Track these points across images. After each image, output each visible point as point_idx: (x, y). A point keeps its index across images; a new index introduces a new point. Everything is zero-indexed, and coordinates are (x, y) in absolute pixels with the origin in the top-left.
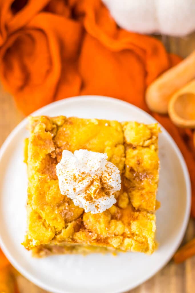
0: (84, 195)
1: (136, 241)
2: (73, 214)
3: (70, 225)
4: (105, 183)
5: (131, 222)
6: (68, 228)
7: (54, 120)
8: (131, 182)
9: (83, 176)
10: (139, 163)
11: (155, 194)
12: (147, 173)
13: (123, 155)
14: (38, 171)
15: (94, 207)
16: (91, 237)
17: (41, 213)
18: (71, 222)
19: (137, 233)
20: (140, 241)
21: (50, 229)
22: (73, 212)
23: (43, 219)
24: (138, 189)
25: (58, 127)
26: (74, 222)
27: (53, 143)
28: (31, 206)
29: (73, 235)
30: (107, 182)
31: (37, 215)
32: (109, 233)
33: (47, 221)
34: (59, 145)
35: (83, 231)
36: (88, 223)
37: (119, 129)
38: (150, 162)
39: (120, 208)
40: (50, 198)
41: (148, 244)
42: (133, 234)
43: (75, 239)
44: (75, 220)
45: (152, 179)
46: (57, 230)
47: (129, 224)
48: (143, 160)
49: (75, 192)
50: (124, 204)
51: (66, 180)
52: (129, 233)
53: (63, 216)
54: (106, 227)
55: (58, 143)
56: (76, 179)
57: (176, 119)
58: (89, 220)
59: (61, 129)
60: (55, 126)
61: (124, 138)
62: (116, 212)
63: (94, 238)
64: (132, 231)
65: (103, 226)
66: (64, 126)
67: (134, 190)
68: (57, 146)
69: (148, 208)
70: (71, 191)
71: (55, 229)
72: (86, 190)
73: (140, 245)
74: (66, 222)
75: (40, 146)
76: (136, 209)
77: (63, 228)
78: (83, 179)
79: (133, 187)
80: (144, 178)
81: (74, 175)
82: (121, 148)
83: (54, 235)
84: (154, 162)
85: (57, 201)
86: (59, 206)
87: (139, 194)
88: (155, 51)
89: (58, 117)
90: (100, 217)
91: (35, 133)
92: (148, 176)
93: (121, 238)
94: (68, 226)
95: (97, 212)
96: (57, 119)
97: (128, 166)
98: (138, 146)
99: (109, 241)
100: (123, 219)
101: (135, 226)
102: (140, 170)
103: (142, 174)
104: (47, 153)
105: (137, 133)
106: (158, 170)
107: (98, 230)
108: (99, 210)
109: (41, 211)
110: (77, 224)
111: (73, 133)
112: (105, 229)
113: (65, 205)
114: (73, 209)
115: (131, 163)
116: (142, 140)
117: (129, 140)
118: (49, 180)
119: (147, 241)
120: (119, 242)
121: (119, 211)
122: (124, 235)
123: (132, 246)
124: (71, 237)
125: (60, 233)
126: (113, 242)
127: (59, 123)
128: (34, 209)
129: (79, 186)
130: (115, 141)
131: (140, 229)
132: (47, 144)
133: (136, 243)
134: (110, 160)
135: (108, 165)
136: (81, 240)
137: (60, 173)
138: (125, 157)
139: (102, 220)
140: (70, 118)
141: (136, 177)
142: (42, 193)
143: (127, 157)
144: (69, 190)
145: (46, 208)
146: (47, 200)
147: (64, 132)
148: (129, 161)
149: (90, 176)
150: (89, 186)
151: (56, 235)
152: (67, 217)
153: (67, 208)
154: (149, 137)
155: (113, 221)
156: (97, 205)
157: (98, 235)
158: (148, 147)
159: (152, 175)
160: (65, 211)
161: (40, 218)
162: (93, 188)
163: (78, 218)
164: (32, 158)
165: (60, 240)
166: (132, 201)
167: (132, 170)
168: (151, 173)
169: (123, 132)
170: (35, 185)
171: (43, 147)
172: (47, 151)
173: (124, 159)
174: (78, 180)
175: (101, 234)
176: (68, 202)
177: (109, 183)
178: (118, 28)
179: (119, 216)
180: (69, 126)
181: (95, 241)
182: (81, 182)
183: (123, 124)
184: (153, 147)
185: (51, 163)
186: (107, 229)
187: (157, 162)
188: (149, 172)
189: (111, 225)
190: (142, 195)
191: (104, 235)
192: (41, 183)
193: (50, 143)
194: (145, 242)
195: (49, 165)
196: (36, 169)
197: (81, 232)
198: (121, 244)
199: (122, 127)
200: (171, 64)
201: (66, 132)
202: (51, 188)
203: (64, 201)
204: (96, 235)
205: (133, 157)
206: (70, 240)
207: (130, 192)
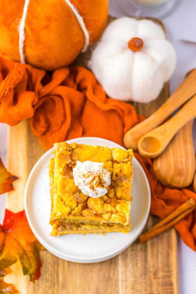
0: (89, 186)
1: (119, 215)
2: (81, 199)
3: (80, 206)
4: (102, 179)
5: (116, 205)
6: (78, 207)
7: (71, 145)
8: (116, 182)
9: (90, 174)
10: (121, 171)
11: (131, 189)
12: (126, 177)
13: (112, 167)
14: (61, 174)
15: (95, 194)
16: (92, 213)
17: (63, 197)
18: (80, 204)
19: (120, 211)
20: (121, 215)
21: (68, 207)
22: (82, 198)
23: (64, 201)
24: (120, 187)
25: (73, 149)
26: (82, 204)
27: (70, 158)
28: (57, 193)
29: (81, 212)
30: (103, 178)
31: (61, 198)
32: (103, 211)
33: (66, 202)
34: (74, 160)
35: (87, 210)
36: (90, 205)
37: (109, 152)
38: (127, 170)
39: (110, 198)
40: (68, 189)
41: (126, 218)
42: (117, 212)
43: (82, 214)
44: (83, 203)
45: (129, 181)
46: (72, 208)
47: (115, 206)
48: (123, 169)
49: (84, 183)
50: (112, 195)
51: (79, 176)
52: (115, 211)
53: (76, 199)
54: (101, 207)
55: (73, 158)
56: (85, 176)
57: (142, 152)
58: (91, 203)
59: (75, 151)
60: (71, 149)
61: (112, 157)
62: (107, 199)
63: (94, 213)
64: (117, 210)
65: (99, 206)
66: (77, 149)
67: (118, 187)
68: (73, 160)
69: (126, 198)
70: (82, 183)
71: (71, 207)
72: (90, 183)
73: (121, 218)
74: (78, 203)
75: (62, 159)
76: (119, 198)
77: (76, 207)
78: (89, 176)
79: (117, 186)
80: (124, 180)
81: (84, 174)
82: (110, 162)
83: (70, 210)
84: (130, 171)
85: (73, 190)
86: (73, 194)
87: (121, 189)
88: (130, 112)
89: (73, 144)
90: (98, 201)
91: (60, 152)
92: (126, 179)
93: (110, 214)
94: (78, 206)
95: (96, 197)
96: (72, 145)
97: (114, 173)
98: (120, 161)
99: (103, 216)
100: (111, 204)
101: (118, 207)
102: (122, 175)
103: (123, 178)
104: (67, 164)
105: (120, 154)
106: (132, 176)
107: (97, 209)
108: (98, 195)
109: (63, 196)
110: (84, 206)
111: (82, 153)
112: (101, 208)
113: (77, 193)
114: (82, 196)
115: (116, 171)
116: (123, 158)
117: (115, 158)
118: (68, 179)
119: (125, 216)
120: (109, 216)
121: (109, 199)
122: (111, 212)
123: (116, 218)
124: (80, 213)
125: (74, 210)
126: (105, 216)
127: (74, 147)
128: (59, 195)
129: (87, 180)
130: (107, 158)
131: (122, 208)
132: (66, 158)
133: (119, 217)
134: (105, 168)
135: (103, 170)
136: (86, 214)
137: (75, 173)
138: (113, 168)
139: (99, 203)
140: (80, 145)
141: (119, 179)
142: (64, 185)
143: (114, 168)
144: (81, 183)
145: (66, 194)
146: (66, 190)
147: (77, 152)
148: (115, 170)
149: (93, 174)
150: (93, 180)
151: (71, 211)
152: (78, 200)
153: (78, 195)
154: (127, 157)
155: (105, 204)
156: (96, 192)
157: (96, 212)
158: (126, 162)
159: (129, 178)
160: (77, 197)
161: (62, 200)
162: (95, 181)
163: (85, 202)
164: (57, 166)
165: (74, 214)
166: (116, 194)
167: (117, 175)
168: (128, 177)
169: (111, 154)
170: (60, 181)
171: (64, 160)
172: (67, 162)
173: (112, 169)
174: (86, 177)
175: (98, 211)
176: (79, 192)
177: (104, 179)
178: (107, 97)
179: (109, 201)
180: (79, 149)
181: (94, 215)
182: (88, 178)
183: (111, 149)
184: (129, 163)
185: (68, 170)
186: (102, 208)
187: (132, 170)
188: (127, 176)
189: (104, 206)
190: (122, 190)
191: (100, 212)
192: (63, 180)
193: (69, 158)
194: (124, 217)
195: (67, 171)
196: (60, 173)
197: (86, 210)
198: (110, 217)
199: (111, 151)
200: (139, 121)
201: (78, 152)
202: (69, 183)
203: (77, 191)
204: (95, 211)
205: (117, 168)
206: (80, 214)
207: (115, 188)
